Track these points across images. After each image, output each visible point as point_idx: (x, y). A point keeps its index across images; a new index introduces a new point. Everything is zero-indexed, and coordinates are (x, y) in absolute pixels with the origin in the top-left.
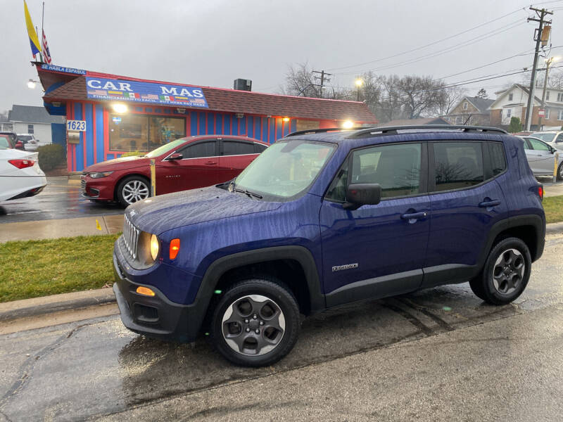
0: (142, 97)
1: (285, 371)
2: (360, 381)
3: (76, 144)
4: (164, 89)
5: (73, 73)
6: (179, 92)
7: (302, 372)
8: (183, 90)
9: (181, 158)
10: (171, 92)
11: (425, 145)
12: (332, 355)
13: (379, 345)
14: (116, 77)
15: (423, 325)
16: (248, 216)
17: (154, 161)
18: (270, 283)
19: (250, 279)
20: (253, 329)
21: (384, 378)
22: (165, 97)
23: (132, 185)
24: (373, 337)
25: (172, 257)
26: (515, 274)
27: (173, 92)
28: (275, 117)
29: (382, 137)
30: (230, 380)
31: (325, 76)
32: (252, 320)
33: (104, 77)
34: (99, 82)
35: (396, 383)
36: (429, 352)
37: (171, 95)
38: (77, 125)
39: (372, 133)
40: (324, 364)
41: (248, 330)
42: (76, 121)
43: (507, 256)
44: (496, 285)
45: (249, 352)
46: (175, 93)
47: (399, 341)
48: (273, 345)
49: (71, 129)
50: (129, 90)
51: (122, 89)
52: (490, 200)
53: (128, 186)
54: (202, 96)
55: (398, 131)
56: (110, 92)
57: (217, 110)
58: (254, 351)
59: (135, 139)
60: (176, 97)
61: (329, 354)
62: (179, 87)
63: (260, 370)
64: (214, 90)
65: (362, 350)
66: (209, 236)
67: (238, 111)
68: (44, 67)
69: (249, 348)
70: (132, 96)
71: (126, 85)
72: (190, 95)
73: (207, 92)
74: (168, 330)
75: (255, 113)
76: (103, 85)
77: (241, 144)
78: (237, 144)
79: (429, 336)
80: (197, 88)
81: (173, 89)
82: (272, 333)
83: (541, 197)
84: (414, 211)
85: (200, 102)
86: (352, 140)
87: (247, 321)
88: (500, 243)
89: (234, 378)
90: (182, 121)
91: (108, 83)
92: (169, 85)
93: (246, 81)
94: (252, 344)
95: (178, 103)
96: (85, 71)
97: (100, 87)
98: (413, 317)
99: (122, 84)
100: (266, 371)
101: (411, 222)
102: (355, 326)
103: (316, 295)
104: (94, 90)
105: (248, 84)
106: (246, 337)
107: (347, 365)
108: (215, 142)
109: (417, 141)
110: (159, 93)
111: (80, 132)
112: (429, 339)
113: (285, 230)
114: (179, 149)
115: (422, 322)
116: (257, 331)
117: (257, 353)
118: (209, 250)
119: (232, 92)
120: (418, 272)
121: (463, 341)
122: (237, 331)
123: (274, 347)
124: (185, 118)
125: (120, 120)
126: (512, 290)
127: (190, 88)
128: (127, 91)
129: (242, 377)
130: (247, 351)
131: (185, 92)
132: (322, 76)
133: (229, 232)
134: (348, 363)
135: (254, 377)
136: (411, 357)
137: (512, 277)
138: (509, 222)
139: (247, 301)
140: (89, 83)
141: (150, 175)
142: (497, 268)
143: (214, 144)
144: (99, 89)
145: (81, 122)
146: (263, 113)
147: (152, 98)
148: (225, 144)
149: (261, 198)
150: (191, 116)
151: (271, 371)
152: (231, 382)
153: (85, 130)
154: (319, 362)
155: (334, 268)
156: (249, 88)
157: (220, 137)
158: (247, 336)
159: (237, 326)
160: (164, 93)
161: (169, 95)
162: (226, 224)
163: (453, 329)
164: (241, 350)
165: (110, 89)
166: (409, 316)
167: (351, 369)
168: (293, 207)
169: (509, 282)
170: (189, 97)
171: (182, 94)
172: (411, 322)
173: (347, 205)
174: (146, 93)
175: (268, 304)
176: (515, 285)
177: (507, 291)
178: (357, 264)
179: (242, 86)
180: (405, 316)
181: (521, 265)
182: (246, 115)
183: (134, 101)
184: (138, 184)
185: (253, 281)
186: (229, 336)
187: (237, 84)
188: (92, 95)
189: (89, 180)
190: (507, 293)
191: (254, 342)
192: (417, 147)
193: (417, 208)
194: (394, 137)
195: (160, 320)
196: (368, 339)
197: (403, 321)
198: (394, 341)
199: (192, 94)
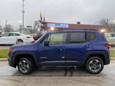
4: (61, 24)
6: (64, 25)
7: (30, 77)
11: (68, 33)
13: (51, 76)
16: (24, 46)
20: (24, 67)
22: (61, 26)
25: (10, 51)
26: (97, 67)
29: (59, 31)
43: (94, 62)
44: (90, 68)
47: (56, 76)
56: (51, 26)
62: (64, 24)
63: (24, 75)
64: (71, 24)
66: (16, 49)
68: (41, 22)
69: (23, 70)
70: (55, 26)
73: (69, 25)
76: (50, 24)
80: (68, 24)
81: (63, 25)
85: (67, 27)
92: (62, 24)
95: (63, 27)
96: (48, 22)
99: (53, 24)
101: (61, 50)
103: (37, 63)
104: (48, 25)
105: (80, 23)
112: (63, 77)
115: (67, 74)
117: (24, 72)
119: (75, 25)
121: (69, 79)
123: (27, 71)
127: (66, 24)
129: (20, 75)
133: (19, 48)
134: (40, 77)
136: (53, 79)
137: (96, 67)
138: (93, 53)
139: (23, 61)
140: (48, 24)
142: (90, 64)
145: (46, 31)
147: (58, 26)
151: (26, 76)
152: (17, 76)
154: (35, 76)
155: (41, 58)
163: (72, 77)
172: (65, 73)
174: (57, 25)
175: (26, 63)
176: (98, 70)
178: (47, 58)
179: (78, 23)
181: (100, 64)
185: (25, 58)
186: (20, 67)
190: (95, 71)
193: (62, 47)
194: (62, 31)
196: (51, 74)
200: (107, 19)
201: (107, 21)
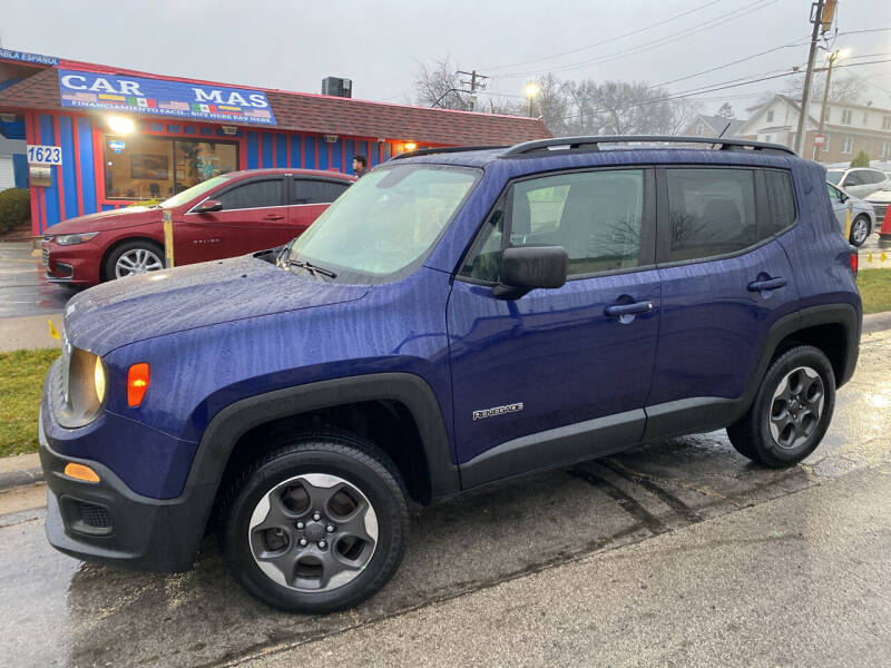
0: (161, 106)
1: (378, 619)
2: (525, 640)
3: (45, 188)
4: (199, 92)
5: (35, 63)
6: (225, 97)
7: (412, 622)
8: (233, 94)
9: (218, 209)
10: (211, 98)
11: (650, 173)
12: (474, 581)
13: (563, 557)
14: (113, 70)
15: (645, 512)
16: (297, 314)
17: (169, 214)
18: (346, 449)
19: (305, 441)
20: (313, 540)
21: (574, 632)
22: (202, 106)
23: (133, 257)
24: (551, 538)
25: (133, 401)
26: (808, 412)
27: (215, 99)
28: (391, 141)
29: (570, 157)
30: (265, 645)
31: (477, 80)
32: (310, 523)
33: (91, 71)
34: (83, 79)
35: (597, 643)
36: (659, 569)
37: (211, 103)
38: (45, 155)
39: (551, 149)
40: (457, 601)
41: (303, 542)
42: (44, 148)
43: (794, 381)
44: (775, 432)
45: (308, 586)
46: (219, 100)
47: (601, 546)
48: (357, 569)
49: (35, 161)
50: (137, 93)
51: (125, 89)
52: (767, 277)
53: (125, 258)
54: (265, 104)
55: (601, 147)
56: (101, 96)
57: (293, 128)
58: (315, 583)
59: (158, 182)
60: (220, 107)
61: (467, 578)
62: (226, 90)
63: (328, 619)
64: (286, 95)
65: (532, 568)
66: (211, 357)
67: (328, 131)
69: (307, 578)
70: (142, 104)
71: (131, 85)
72: (245, 104)
73: (273, 98)
74: (130, 550)
75: (356, 134)
76: (89, 84)
77: (327, 184)
78: (320, 184)
79: (656, 534)
80: (257, 91)
81: (216, 94)
82: (351, 548)
83: (854, 271)
84: (632, 301)
85: (262, 116)
86: (511, 160)
87: (300, 525)
88: (784, 356)
89: (274, 639)
90: (234, 147)
91: (99, 80)
92: (208, 86)
93: (342, 81)
94: (310, 568)
95: (224, 117)
96: (58, 60)
97: (84, 87)
98: (624, 495)
99: (123, 84)
100: (341, 622)
101: (624, 321)
102: (518, 516)
103: (441, 466)
104: (74, 93)
105: (346, 86)
106: (300, 556)
107: (502, 604)
108: (280, 180)
109: (636, 165)
110: (191, 99)
111: (52, 166)
112: (656, 540)
113: (375, 341)
114: (214, 194)
115: (643, 506)
116: (322, 544)
117: (323, 586)
118: (210, 388)
119: (316, 99)
120: (636, 415)
121: (719, 543)
122: (281, 544)
123: (355, 574)
124: (236, 143)
125: (123, 146)
126: (801, 441)
127: (245, 91)
128: (134, 95)
129: (290, 637)
130: (302, 582)
131: (236, 98)
132: (473, 80)
133: (256, 348)
134: (503, 597)
135: (316, 637)
136: (624, 581)
137: (802, 416)
138: (801, 318)
139: (299, 485)
141: (163, 239)
142: (777, 401)
143: (278, 183)
144: (82, 91)
145: (53, 148)
146: (373, 135)
147: (178, 108)
148: (298, 183)
149: (334, 276)
150: (247, 139)
151: (352, 621)
152: (269, 650)
153: (60, 163)
154: (446, 598)
155: (476, 413)
156: (348, 93)
157: (288, 172)
158: (302, 553)
159: (281, 534)
160: (199, 99)
161: (208, 102)
162: (249, 330)
163: (699, 519)
164: (291, 581)
165: (103, 91)
166: (618, 495)
167: (508, 611)
168: (394, 294)
169: (797, 427)
170: (243, 107)
171: (231, 101)
172: (623, 505)
173: (501, 289)
174: (168, 99)
175: (343, 490)
176: (807, 432)
177: (793, 442)
178: (521, 405)
179: (336, 89)
180: (611, 494)
181: (817, 395)
182: (342, 138)
183: (146, 113)
184: (143, 255)
185: (309, 446)
186: (265, 555)
187: (327, 85)
188: (71, 101)
189: (55, 248)
190: (794, 446)
191: (317, 563)
192: (636, 177)
193: (634, 295)
194: (593, 158)
195: (114, 530)
196: (543, 543)
197: (608, 505)
198: (592, 546)
199: (249, 101)
200: (474, 75)
201: (474, 85)
